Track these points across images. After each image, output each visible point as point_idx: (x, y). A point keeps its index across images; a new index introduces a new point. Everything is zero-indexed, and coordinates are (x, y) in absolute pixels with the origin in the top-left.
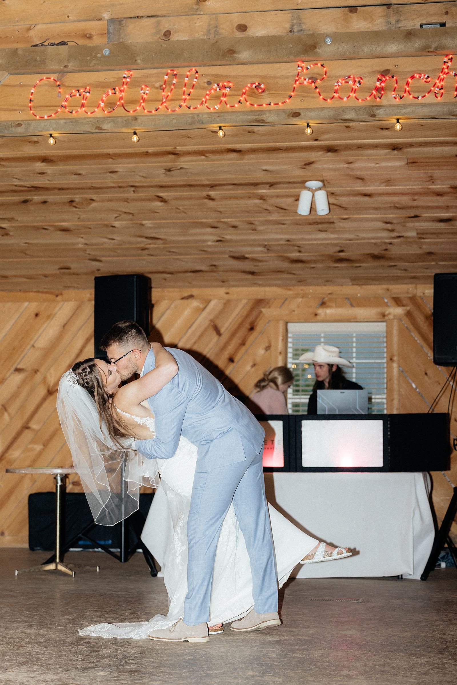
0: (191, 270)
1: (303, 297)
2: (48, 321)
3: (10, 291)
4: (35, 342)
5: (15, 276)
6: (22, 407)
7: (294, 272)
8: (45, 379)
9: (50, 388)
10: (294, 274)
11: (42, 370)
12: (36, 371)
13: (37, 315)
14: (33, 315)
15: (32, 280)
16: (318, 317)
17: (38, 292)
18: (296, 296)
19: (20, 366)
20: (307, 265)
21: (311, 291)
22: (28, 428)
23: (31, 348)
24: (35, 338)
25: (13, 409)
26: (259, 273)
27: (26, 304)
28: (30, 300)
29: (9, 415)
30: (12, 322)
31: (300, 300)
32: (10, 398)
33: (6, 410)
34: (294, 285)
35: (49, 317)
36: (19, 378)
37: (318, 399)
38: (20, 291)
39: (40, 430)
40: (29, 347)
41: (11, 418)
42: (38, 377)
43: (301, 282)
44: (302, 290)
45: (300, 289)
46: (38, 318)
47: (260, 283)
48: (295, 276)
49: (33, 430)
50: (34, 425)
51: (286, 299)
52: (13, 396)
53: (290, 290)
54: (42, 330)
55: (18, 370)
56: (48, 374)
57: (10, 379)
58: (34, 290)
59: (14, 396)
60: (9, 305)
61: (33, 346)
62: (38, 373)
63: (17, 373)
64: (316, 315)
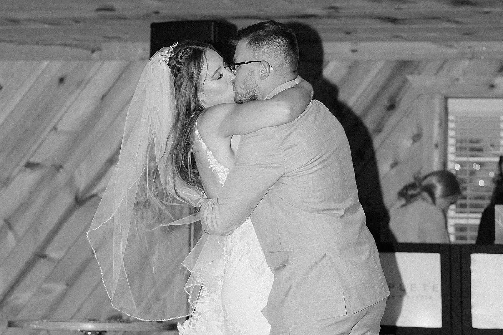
0: (298, 14)
1: (471, 59)
2: (78, 91)
3: (22, 42)
4: (57, 123)
5: (30, 20)
6: (36, 223)
7: (457, 19)
8: (71, 181)
9: (80, 195)
10: (457, 22)
11: (68, 166)
12: (58, 168)
13: (62, 80)
14: (56, 80)
15: (53, 27)
16: (495, 90)
17: (65, 45)
18: (462, 56)
19: (32, 160)
20: (478, 9)
21: (484, 49)
22: (44, 257)
23: (51, 131)
24: (59, 114)
25: (21, 227)
26: (401, 20)
27: (46, 63)
28: (52, 57)
29: (15, 234)
30: (24, 90)
31: (467, 62)
32: (18, 209)
33: (11, 228)
34: (457, 41)
35: (80, 84)
36: (31, 177)
37: (496, 220)
38: (37, 43)
39: (61, 260)
40: (48, 130)
41: (18, 240)
42: (61, 177)
43: (469, 34)
44: (470, 47)
45: (466, 45)
46: (63, 86)
47: (404, 35)
48: (460, 26)
49: (52, 260)
50: (53, 253)
51: (445, 62)
52: (22, 205)
53: (451, 46)
54: (68, 103)
55: (31, 166)
56: (76, 173)
57: (18, 178)
58: (58, 42)
59: (25, 206)
60: (20, 63)
61: (55, 129)
62: (62, 170)
63: (28, 170)
64: (492, 86)
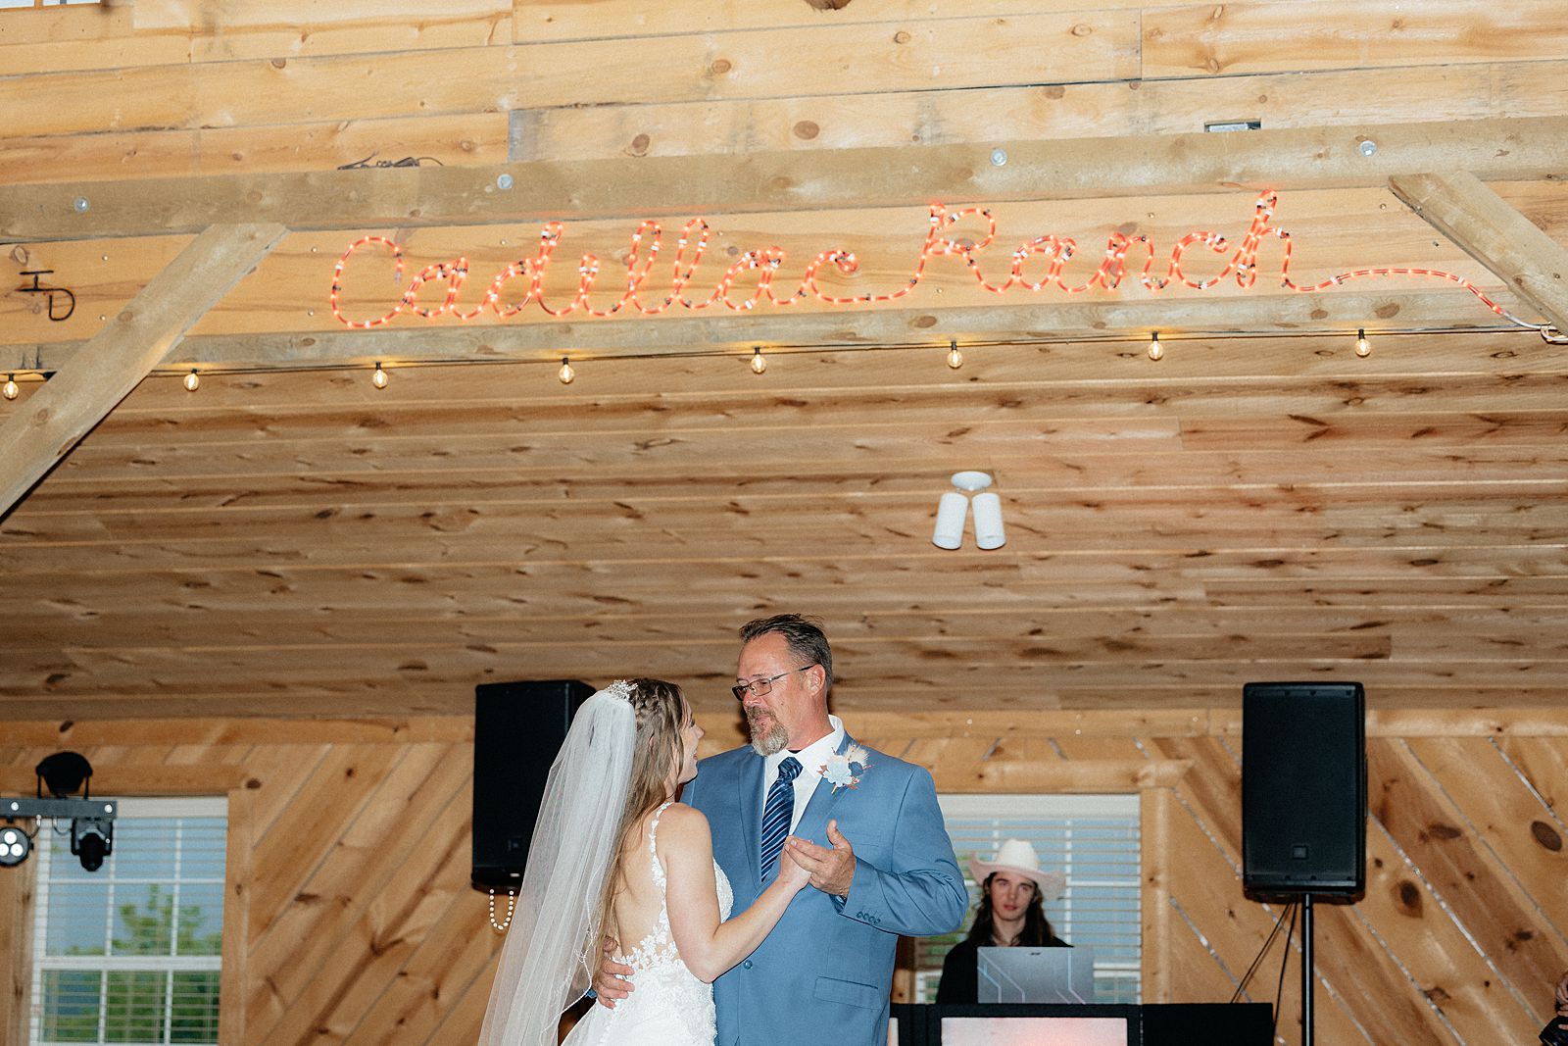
0: (698, 672)
1: (950, 737)
2: (375, 788)
3: (291, 717)
4: (344, 835)
5: (303, 684)
6: (312, 983)
7: (930, 679)
8: (364, 920)
9: (377, 941)
10: (931, 683)
11: (358, 899)
12: (345, 901)
13: (350, 773)
14: (342, 773)
15: (338, 694)
16: (986, 782)
17: (355, 721)
18: (938, 733)
19: (308, 890)
20: (960, 663)
21: (970, 722)
22: (325, 1032)
23: (335, 846)
24: (345, 826)
25: (290, 988)
26: (851, 680)
27: (328, 747)
28: (336, 740)
29: (282, 1001)
30: (294, 789)
31: (944, 742)
32: (285, 964)
33: (274, 989)
34: (930, 710)
35: (377, 778)
36: (306, 915)
37: (979, 968)
38: (314, 718)
39: (351, 1035)
40: (331, 844)
41: (287, 1009)
42: (350, 914)
43: (946, 701)
44: (948, 720)
45: (945, 718)
46: (352, 781)
47: (854, 702)
48: (933, 689)
49: (336, 1036)
50: (338, 1026)
51: (914, 740)
52: (293, 955)
53: (922, 719)
54: (361, 805)
55: (304, 898)
56: (372, 908)
57: (285, 918)
58: (344, 717)
59: (295, 957)
60: (286, 749)
61: (340, 844)
62: (350, 905)
63: (301, 905)
64: (981, 776)
